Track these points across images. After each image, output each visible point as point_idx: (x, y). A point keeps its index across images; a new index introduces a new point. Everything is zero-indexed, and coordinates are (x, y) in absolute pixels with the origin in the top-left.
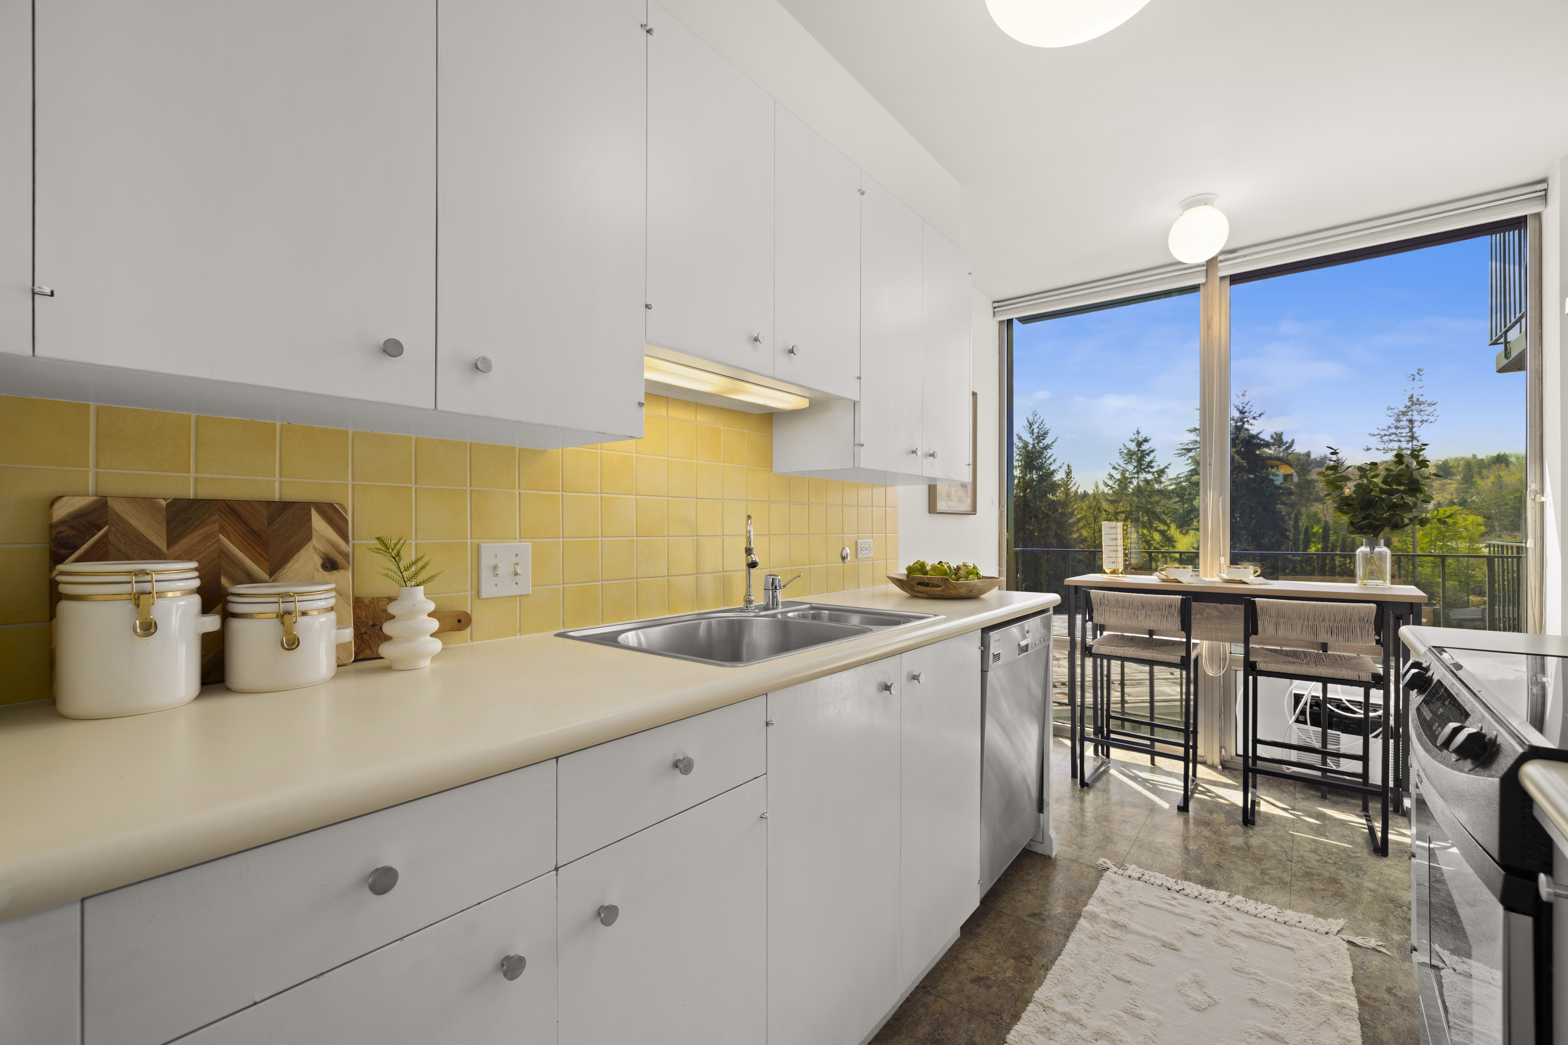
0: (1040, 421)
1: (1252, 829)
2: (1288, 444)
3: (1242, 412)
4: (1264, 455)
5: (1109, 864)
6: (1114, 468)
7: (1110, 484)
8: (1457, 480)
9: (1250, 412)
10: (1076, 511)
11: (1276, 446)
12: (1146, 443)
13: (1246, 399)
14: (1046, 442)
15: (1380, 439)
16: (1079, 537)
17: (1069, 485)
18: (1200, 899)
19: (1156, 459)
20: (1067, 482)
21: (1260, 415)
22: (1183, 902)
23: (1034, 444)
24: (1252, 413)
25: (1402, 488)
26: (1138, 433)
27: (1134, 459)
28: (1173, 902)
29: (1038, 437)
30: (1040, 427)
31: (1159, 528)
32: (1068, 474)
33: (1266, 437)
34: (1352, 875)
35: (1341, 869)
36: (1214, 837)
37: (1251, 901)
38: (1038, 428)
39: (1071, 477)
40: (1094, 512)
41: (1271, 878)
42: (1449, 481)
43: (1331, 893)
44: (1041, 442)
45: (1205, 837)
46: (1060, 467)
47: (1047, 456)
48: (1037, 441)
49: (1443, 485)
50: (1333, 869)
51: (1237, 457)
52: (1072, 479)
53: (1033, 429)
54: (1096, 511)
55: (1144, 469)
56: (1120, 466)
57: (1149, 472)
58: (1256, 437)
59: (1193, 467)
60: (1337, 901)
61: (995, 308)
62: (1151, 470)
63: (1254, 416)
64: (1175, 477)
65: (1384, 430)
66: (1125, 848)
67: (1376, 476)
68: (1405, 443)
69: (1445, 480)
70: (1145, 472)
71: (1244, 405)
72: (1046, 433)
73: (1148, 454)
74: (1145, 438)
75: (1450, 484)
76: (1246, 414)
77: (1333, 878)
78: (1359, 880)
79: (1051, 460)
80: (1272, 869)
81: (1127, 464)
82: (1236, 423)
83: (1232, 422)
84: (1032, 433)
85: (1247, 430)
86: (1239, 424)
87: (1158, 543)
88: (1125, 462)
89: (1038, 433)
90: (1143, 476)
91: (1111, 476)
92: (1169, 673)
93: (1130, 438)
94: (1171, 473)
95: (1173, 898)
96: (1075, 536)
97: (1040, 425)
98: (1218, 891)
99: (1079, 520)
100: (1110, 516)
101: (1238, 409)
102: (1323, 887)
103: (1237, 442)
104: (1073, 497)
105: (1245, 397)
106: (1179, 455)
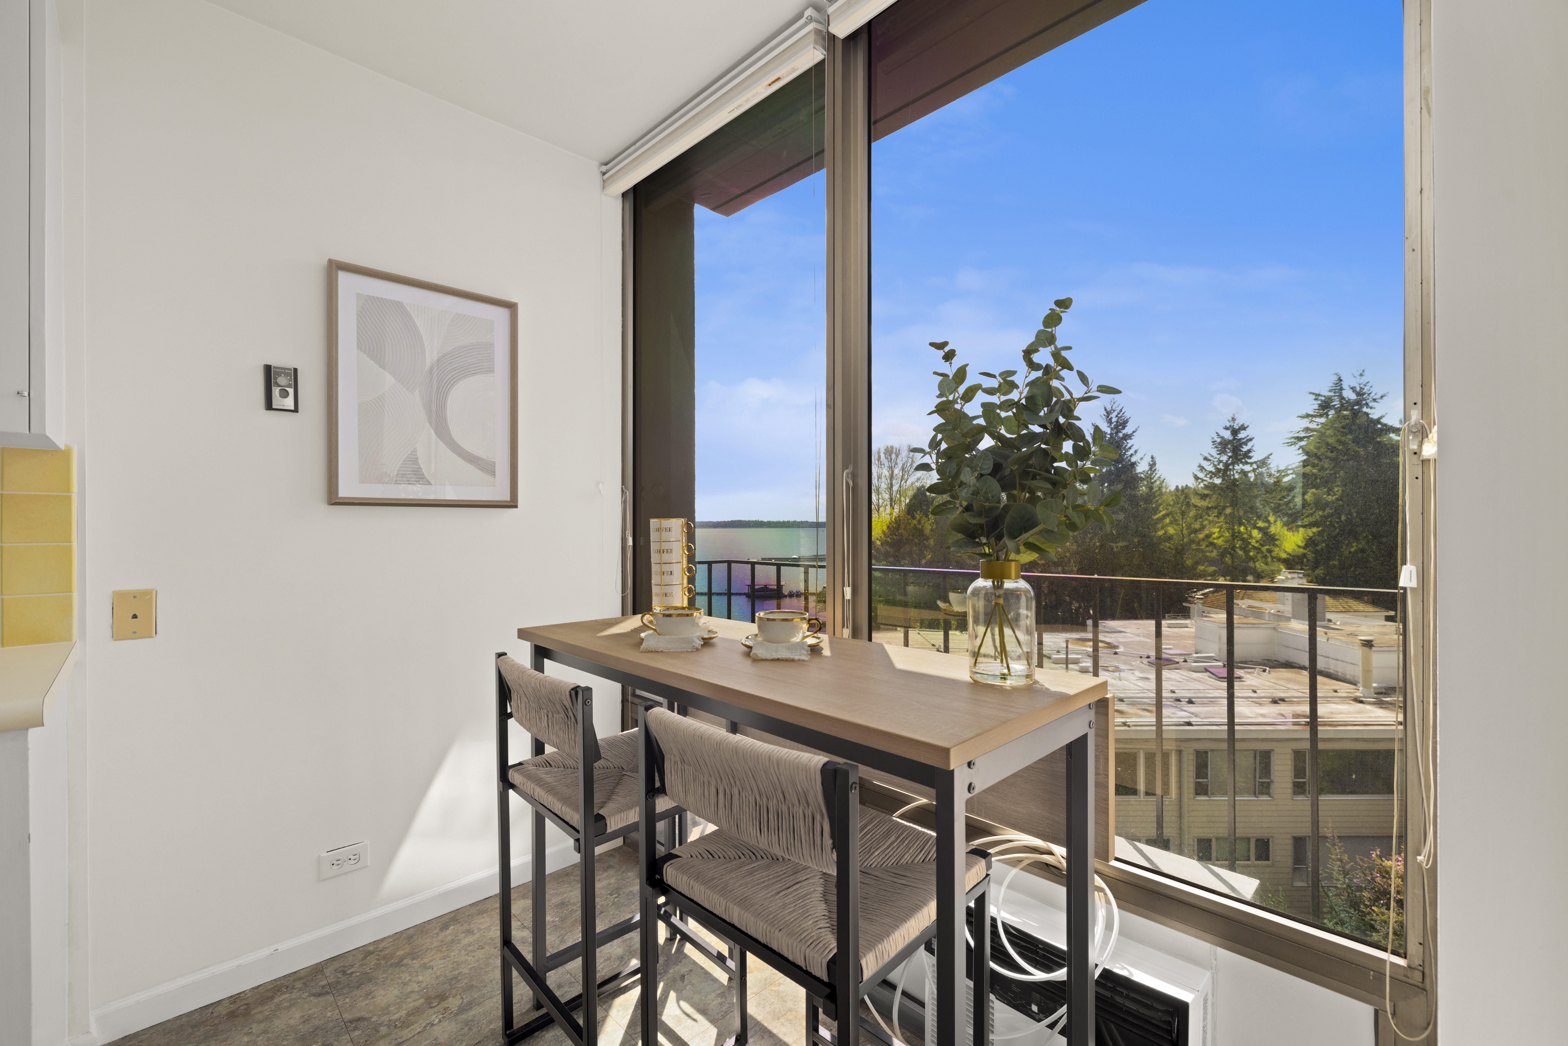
0: (1119, 409)
3: (1360, 394)
6: (1206, 459)
7: (1201, 477)
9: (1369, 394)
10: (1162, 506)
12: (1243, 431)
13: (1364, 380)
14: (1126, 431)
16: (1164, 534)
17: (1153, 478)
19: (1254, 449)
20: (1151, 476)
21: (1382, 397)
23: (1111, 434)
24: (1371, 395)
26: (1234, 419)
27: (1229, 449)
29: (1116, 427)
30: (1119, 416)
31: (1258, 525)
32: (1152, 465)
33: (1391, 421)
38: (1117, 416)
39: (1155, 470)
40: (1182, 506)
44: (1120, 432)
46: (1141, 459)
47: (1127, 447)
48: (1115, 430)
52: (1157, 472)
53: (1112, 418)
54: (1184, 506)
55: (1240, 460)
56: (1212, 456)
57: (1247, 463)
61: (604, 174)
62: (1249, 461)
63: (1375, 397)
64: (1280, 468)
70: (1242, 463)
71: (1361, 386)
72: (1126, 422)
73: (1245, 443)
74: (1242, 425)
76: (1364, 396)
79: (1132, 451)
81: (1220, 454)
82: (1352, 406)
83: (1348, 406)
84: (1110, 421)
85: (1366, 414)
86: (1356, 407)
87: (1257, 542)
88: (1218, 452)
89: (1117, 422)
90: (1240, 467)
91: (1202, 468)
93: (1224, 426)
94: (1275, 465)
96: (1161, 533)
97: (1119, 414)
99: (1164, 516)
100: (1200, 511)
101: (1355, 391)
103: (1352, 428)
104: (1157, 491)
105: (1363, 378)
106: (1286, 445)
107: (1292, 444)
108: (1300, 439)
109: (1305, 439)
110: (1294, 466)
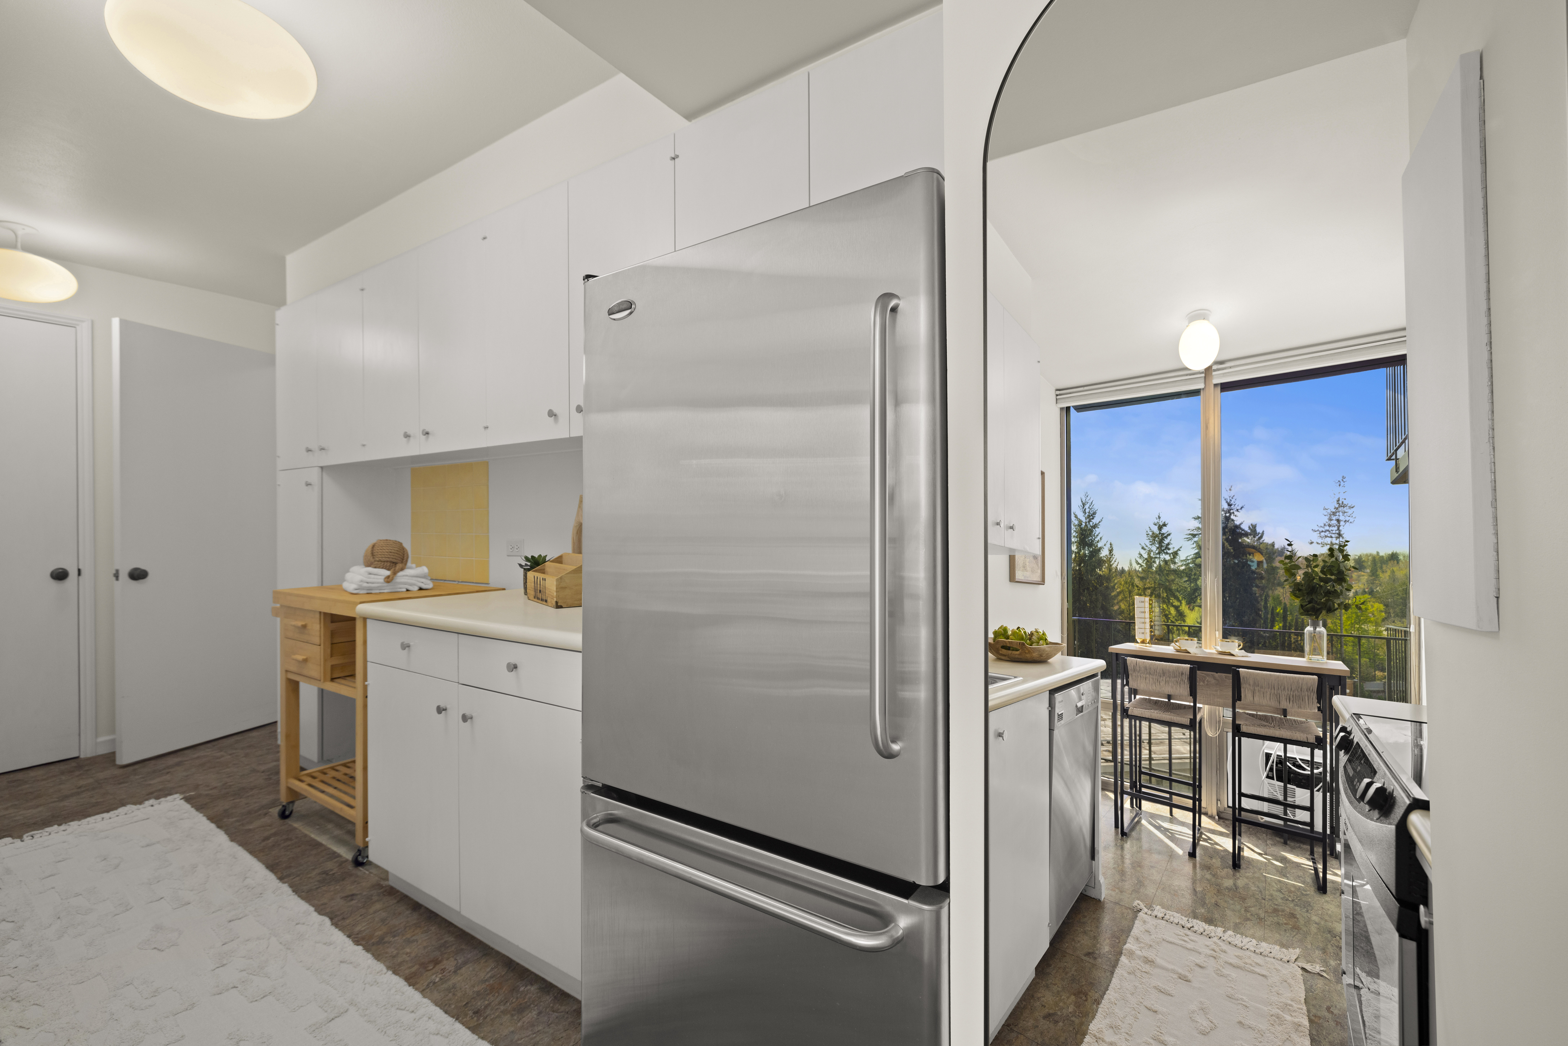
0: (1090, 502)
1: (1239, 872)
2: (1260, 535)
3: (1230, 505)
4: (1244, 544)
5: (1142, 906)
6: (1143, 548)
7: (1140, 563)
8: (1367, 572)
9: (1235, 505)
10: (1117, 585)
11: (1252, 536)
12: (1164, 528)
13: (1232, 493)
14: (1095, 521)
15: (1319, 535)
16: (1118, 609)
17: (1111, 562)
18: (1204, 935)
19: (1172, 542)
20: (1110, 559)
21: (1241, 508)
22: (1192, 938)
23: (1086, 523)
24: (1236, 506)
25: (1333, 577)
26: (1159, 517)
27: (1156, 541)
28: (1186, 939)
29: (1089, 516)
30: (1090, 507)
31: (1174, 604)
32: (1111, 551)
33: (1245, 527)
34: (1304, 910)
35: (1297, 905)
36: (1213, 880)
37: (1238, 935)
38: (1089, 508)
39: (1113, 555)
40: (1129, 587)
41: (1251, 915)
42: (1363, 573)
43: (1290, 926)
44: (1091, 521)
45: (1207, 880)
46: (1105, 545)
47: (1096, 534)
48: (1088, 520)
49: (1359, 576)
50: (1292, 905)
51: (1226, 544)
52: (1113, 556)
53: (1085, 509)
54: (1130, 586)
55: (1163, 551)
56: (1147, 546)
57: (1167, 553)
58: (1238, 527)
59: (1197, 551)
60: (1294, 933)
62: (1169, 552)
63: (1238, 508)
64: (1185, 559)
65: (1321, 527)
66: (1153, 891)
67: (1316, 566)
68: (1335, 539)
69: (1360, 573)
70: (1164, 553)
71: (1230, 498)
72: (1095, 513)
73: (1166, 537)
74: (1164, 523)
75: (1363, 576)
76: (1232, 507)
77: (1292, 914)
78: (1308, 914)
79: (1098, 538)
80: (1252, 907)
81: (1151, 545)
82: (1226, 514)
83: (1223, 513)
84: (1085, 512)
85: (1233, 520)
86: (1228, 515)
87: (1174, 617)
88: (1150, 543)
89: (1089, 513)
90: (1163, 556)
91: (1141, 555)
92: (1182, 734)
93: (1154, 522)
94: (1182, 555)
95: (1186, 935)
96: (1116, 608)
97: (1090, 506)
98: (1216, 928)
99: (1119, 593)
100: (1140, 591)
101: (1227, 502)
102: (1285, 921)
103: (1226, 530)
104: (1114, 572)
105: (1232, 492)
106: (1186, 539)
107: (1189, 539)
108: (1194, 536)
109: (1197, 536)
110: (1191, 557)
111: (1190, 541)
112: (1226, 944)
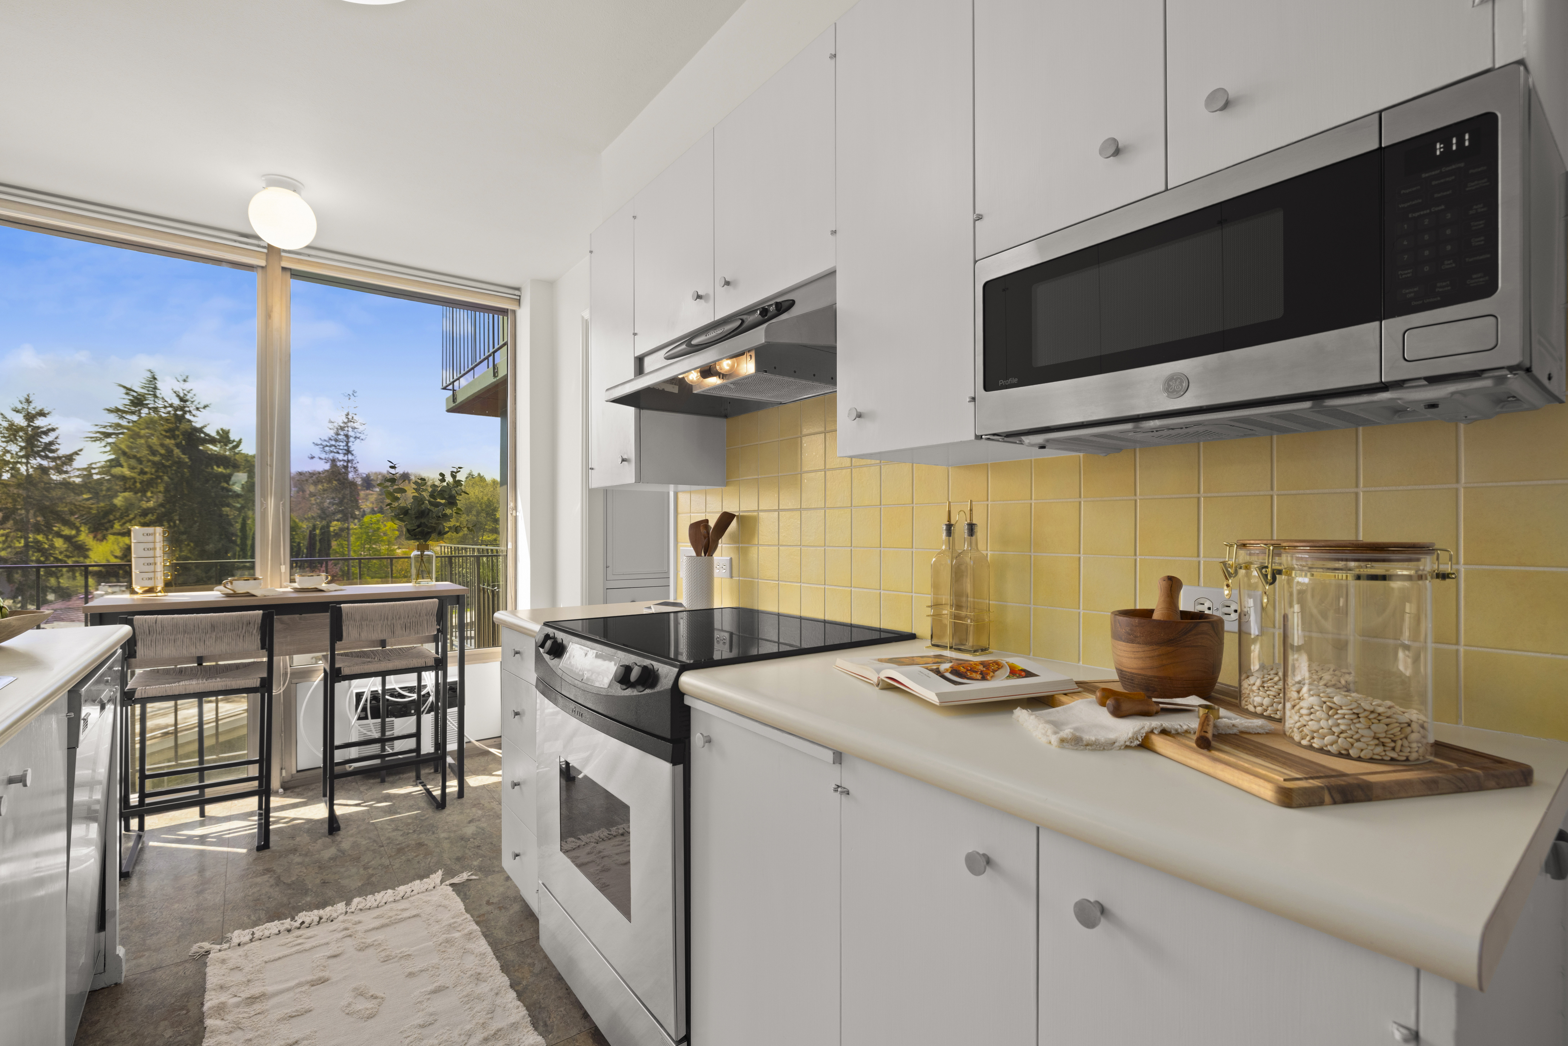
1: (336, 836)
5: (207, 945)
12: (40, 418)
18: (323, 922)
22: (309, 935)
27: (21, 437)
28: (300, 941)
34: (430, 834)
35: (421, 833)
36: (307, 859)
41: (374, 869)
43: (422, 856)
45: (299, 864)
50: (415, 836)
60: (429, 859)
66: (217, 919)
74: (42, 411)
77: (419, 843)
78: (435, 835)
80: (371, 861)
95: (297, 937)
98: (335, 906)
102: (415, 854)
109: (114, 436)
111: (98, 442)
112: (357, 914)
